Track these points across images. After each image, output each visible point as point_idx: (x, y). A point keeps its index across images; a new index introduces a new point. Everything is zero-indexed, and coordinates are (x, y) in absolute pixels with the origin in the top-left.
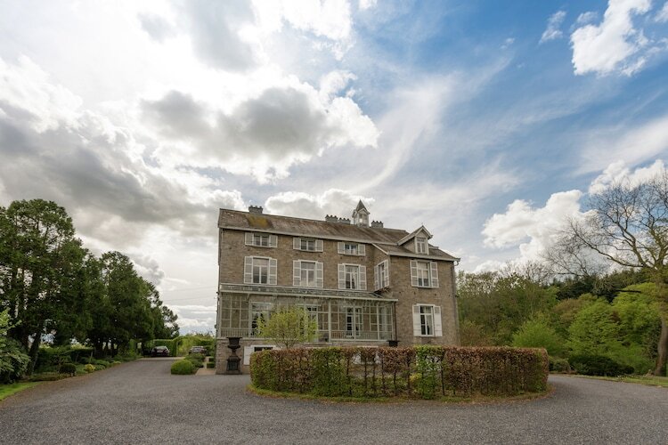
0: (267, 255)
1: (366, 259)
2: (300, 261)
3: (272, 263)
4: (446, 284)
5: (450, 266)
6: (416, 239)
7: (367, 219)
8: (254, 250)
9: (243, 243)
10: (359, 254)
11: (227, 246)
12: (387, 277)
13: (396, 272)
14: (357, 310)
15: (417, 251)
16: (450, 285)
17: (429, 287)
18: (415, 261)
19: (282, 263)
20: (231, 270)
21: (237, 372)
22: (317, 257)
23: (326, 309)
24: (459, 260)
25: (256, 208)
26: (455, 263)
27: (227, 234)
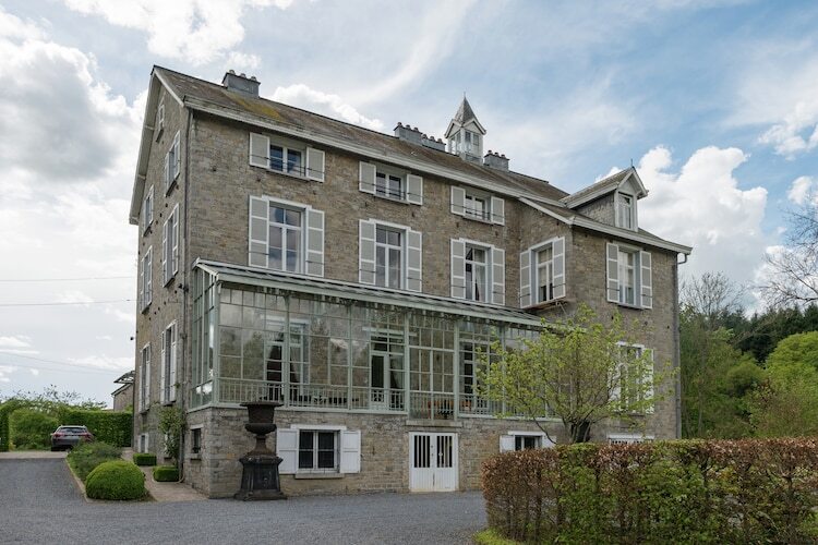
0: (301, 197)
1: (505, 234)
2: (373, 222)
3: (315, 221)
4: (662, 303)
5: (670, 263)
6: (617, 195)
7: (478, 144)
8: (272, 183)
9: (244, 158)
10: (493, 221)
11: (206, 163)
12: (560, 276)
13: (582, 268)
14: (484, 350)
15: (617, 224)
16: (671, 305)
17: (635, 305)
18: (616, 245)
19: (336, 223)
20: (216, 228)
21: (272, 493)
22: (409, 219)
23: (449, 344)
24: (688, 251)
25: (242, 78)
26: (681, 257)
27: (205, 130)
